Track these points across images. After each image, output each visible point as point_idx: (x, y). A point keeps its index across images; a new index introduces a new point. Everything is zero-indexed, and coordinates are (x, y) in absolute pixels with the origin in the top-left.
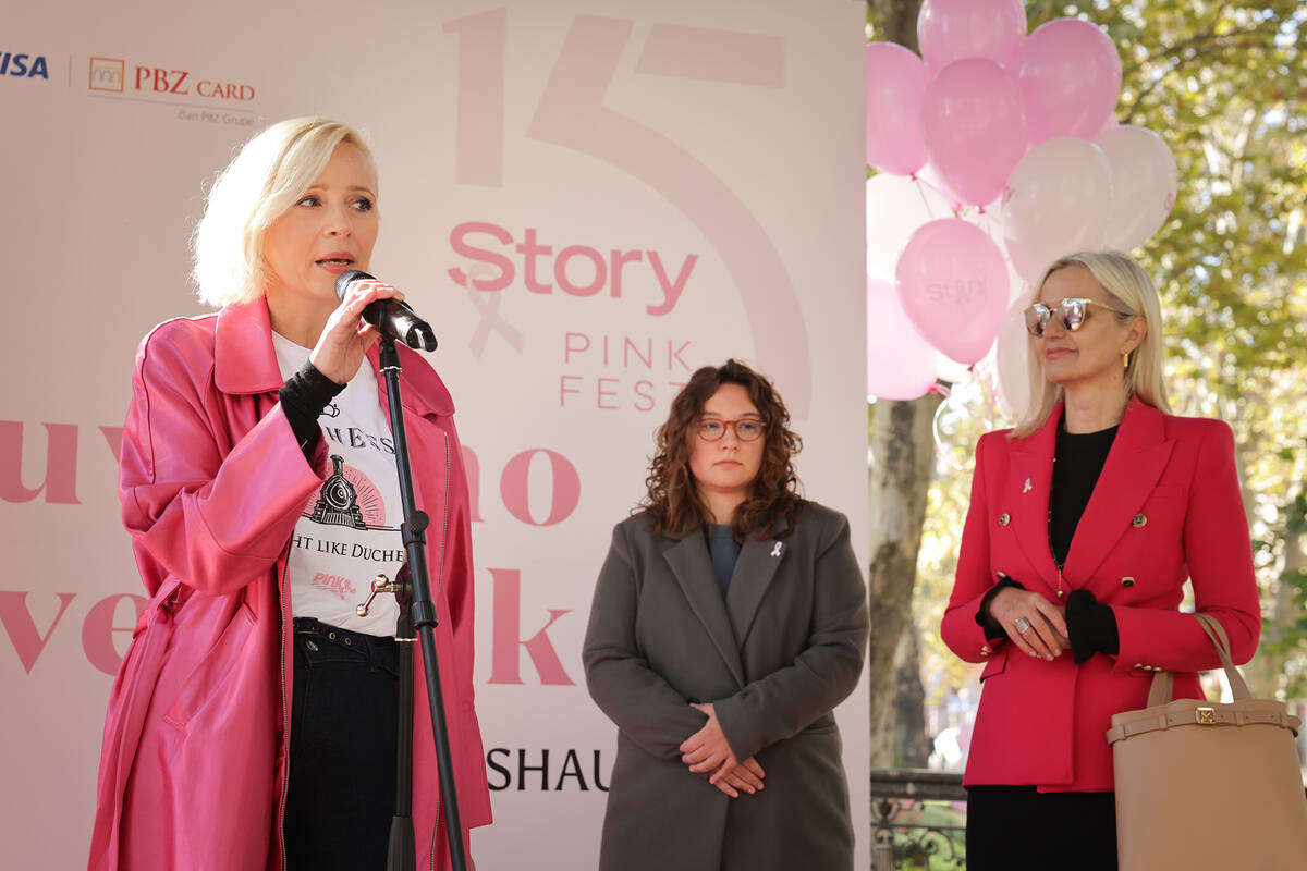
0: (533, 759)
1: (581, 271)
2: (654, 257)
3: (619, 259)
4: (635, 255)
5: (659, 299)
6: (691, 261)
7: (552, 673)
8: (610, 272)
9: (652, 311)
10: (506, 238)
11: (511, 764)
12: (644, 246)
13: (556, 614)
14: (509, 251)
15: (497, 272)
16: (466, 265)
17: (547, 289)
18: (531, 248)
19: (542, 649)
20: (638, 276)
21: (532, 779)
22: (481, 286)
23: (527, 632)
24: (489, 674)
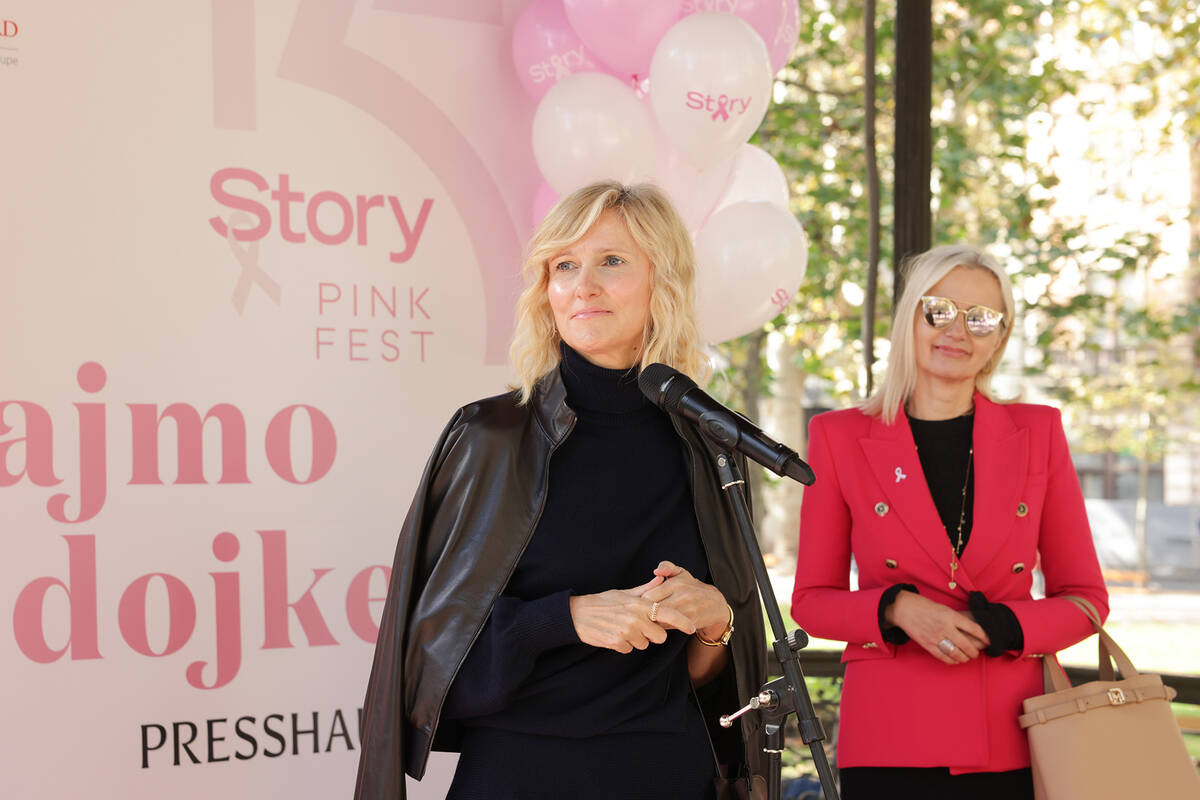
0: (305, 724)
1: (330, 218)
2: (394, 201)
3: (364, 204)
4: (378, 201)
5: (400, 246)
6: (427, 205)
7: (319, 635)
8: (357, 215)
9: (397, 258)
10: (261, 184)
11: (285, 729)
12: (386, 193)
13: (319, 573)
14: (264, 198)
15: (255, 221)
16: (226, 213)
17: (299, 238)
18: (285, 196)
19: (308, 609)
20: (381, 221)
21: (306, 741)
22: (241, 235)
23: (294, 595)
24: (261, 637)
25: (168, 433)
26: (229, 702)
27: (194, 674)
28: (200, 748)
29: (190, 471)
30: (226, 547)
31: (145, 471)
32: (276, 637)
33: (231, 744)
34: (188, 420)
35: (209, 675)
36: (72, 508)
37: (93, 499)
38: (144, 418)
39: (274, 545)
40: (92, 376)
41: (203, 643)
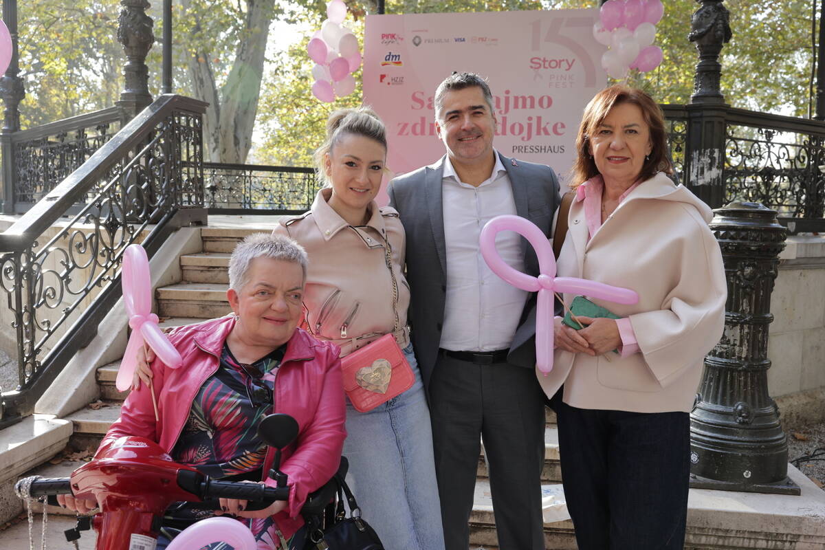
0: (543, 148)
1: (553, 64)
2: (567, 60)
3: (560, 61)
4: (563, 60)
5: (567, 67)
6: (574, 60)
7: (547, 133)
8: (559, 64)
9: (567, 70)
10: (540, 59)
11: (539, 148)
12: (565, 58)
13: (548, 123)
14: (541, 62)
15: (538, 66)
16: (533, 65)
17: (547, 68)
18: (544, 61)
19: (545, 130)
20: (564, 65)
21: (543, 151)
22: (536, 68)
23: (542, 126)
24: (535, 133)
25: (520, 101)
26: (529, 143)
27: (523, 139)
28: (523, 150)
29: (524, 106)
30: (530, 119)
31: (516, 106)
32: (538, 133)
33: (528, 150)
34: (524, 99)
35: (526, 139)
36: (503, 112)
37: (507, 110)
38: (516, 98)
39: (539, 119)
40: (507, 92)
41: (525, 134)
